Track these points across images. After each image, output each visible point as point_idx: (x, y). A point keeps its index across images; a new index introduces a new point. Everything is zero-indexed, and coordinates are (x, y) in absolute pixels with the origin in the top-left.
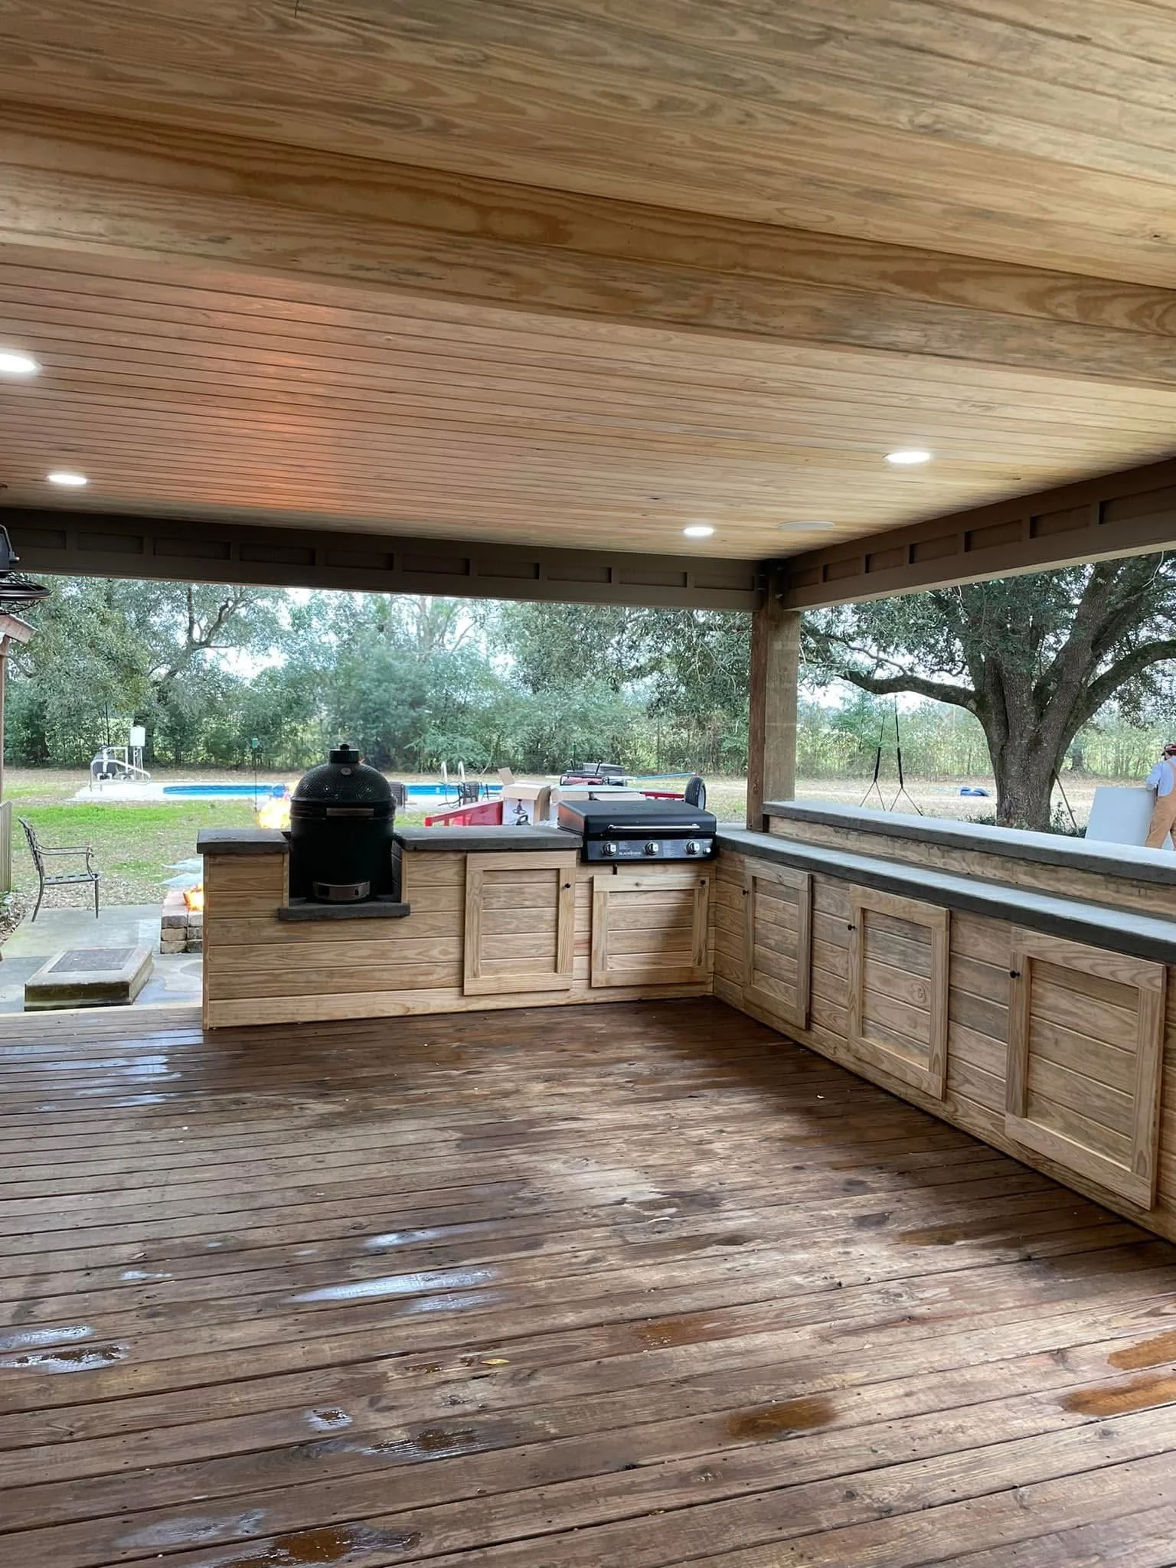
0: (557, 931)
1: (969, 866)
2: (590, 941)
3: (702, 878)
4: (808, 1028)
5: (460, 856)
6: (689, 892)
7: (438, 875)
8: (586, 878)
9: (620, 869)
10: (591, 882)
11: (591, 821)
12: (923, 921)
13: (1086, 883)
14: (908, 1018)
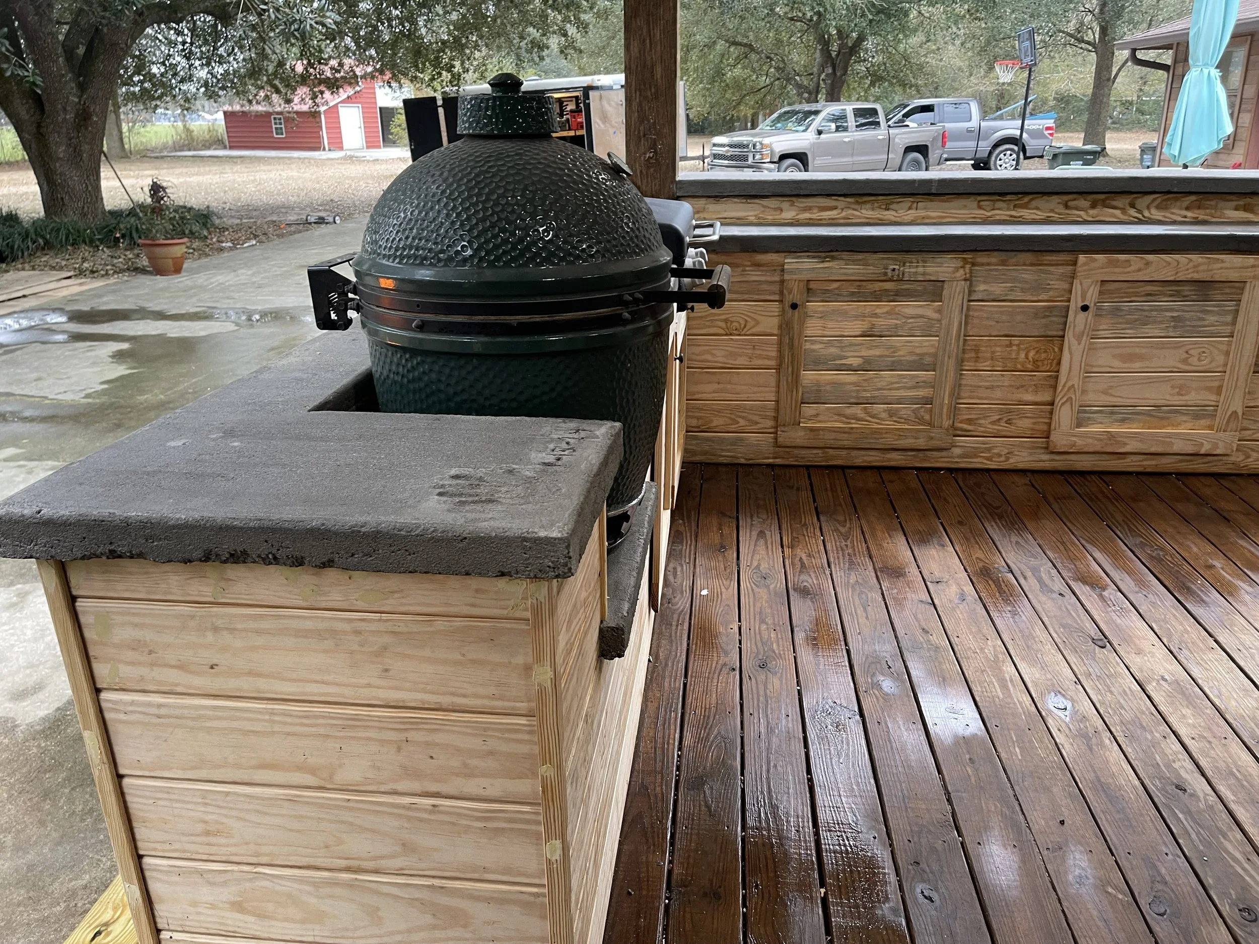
14: (1173, 387)
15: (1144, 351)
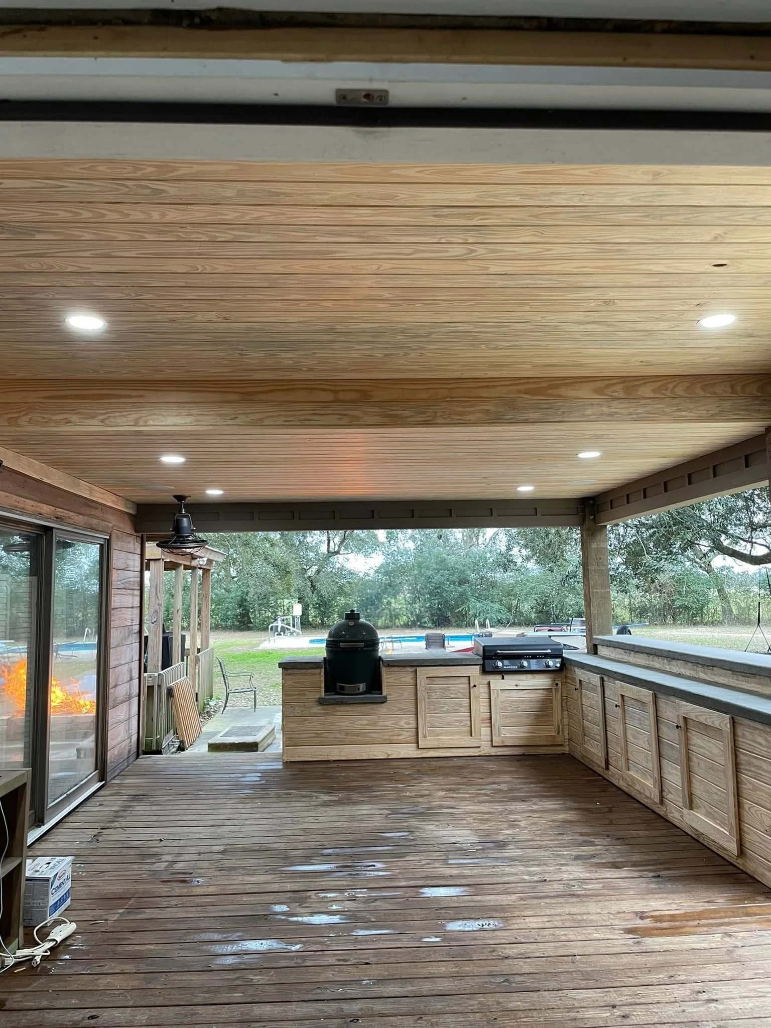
0: (470, 713)
1: (680, 668)
2: (491, 719)
3: (556, 682)
4: (607, 768)
5: (413, 669)
6: (549, 690)
7: (403, 679)
8: (486, 682)
9: (505, 677)
10: (489, 683)
11: (486, 648)
12: (644, 700)
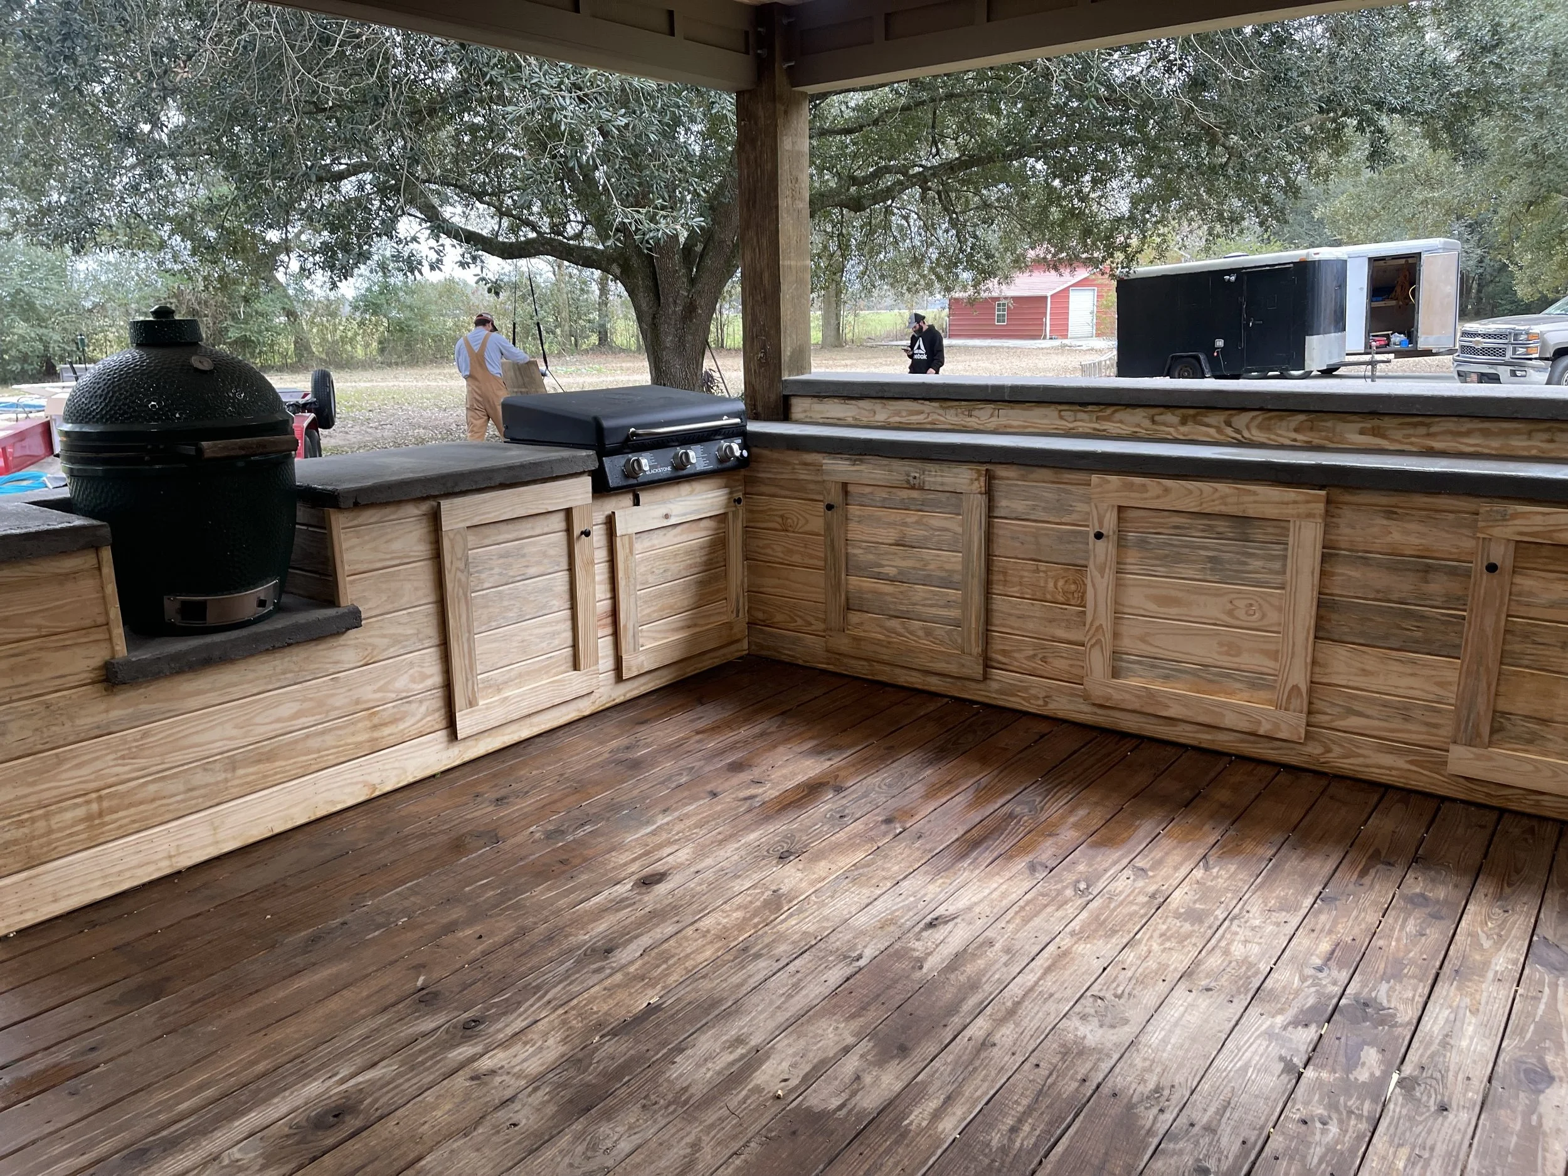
0: (573, 608)
1: (1238, 431)
2: (615, 612)
3: (736, 495)
4: (986, 677)
6: (721, 518)
7: (394, 546)
8: (604, 517)
9: (644, 497)
10: (610, 522)
11: (606, 424)
12: (1271, 512)
13: (1486, 433)
14: (1221, 644)
15: (1180, 594)
